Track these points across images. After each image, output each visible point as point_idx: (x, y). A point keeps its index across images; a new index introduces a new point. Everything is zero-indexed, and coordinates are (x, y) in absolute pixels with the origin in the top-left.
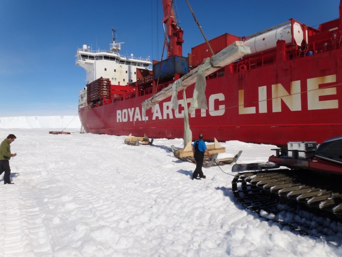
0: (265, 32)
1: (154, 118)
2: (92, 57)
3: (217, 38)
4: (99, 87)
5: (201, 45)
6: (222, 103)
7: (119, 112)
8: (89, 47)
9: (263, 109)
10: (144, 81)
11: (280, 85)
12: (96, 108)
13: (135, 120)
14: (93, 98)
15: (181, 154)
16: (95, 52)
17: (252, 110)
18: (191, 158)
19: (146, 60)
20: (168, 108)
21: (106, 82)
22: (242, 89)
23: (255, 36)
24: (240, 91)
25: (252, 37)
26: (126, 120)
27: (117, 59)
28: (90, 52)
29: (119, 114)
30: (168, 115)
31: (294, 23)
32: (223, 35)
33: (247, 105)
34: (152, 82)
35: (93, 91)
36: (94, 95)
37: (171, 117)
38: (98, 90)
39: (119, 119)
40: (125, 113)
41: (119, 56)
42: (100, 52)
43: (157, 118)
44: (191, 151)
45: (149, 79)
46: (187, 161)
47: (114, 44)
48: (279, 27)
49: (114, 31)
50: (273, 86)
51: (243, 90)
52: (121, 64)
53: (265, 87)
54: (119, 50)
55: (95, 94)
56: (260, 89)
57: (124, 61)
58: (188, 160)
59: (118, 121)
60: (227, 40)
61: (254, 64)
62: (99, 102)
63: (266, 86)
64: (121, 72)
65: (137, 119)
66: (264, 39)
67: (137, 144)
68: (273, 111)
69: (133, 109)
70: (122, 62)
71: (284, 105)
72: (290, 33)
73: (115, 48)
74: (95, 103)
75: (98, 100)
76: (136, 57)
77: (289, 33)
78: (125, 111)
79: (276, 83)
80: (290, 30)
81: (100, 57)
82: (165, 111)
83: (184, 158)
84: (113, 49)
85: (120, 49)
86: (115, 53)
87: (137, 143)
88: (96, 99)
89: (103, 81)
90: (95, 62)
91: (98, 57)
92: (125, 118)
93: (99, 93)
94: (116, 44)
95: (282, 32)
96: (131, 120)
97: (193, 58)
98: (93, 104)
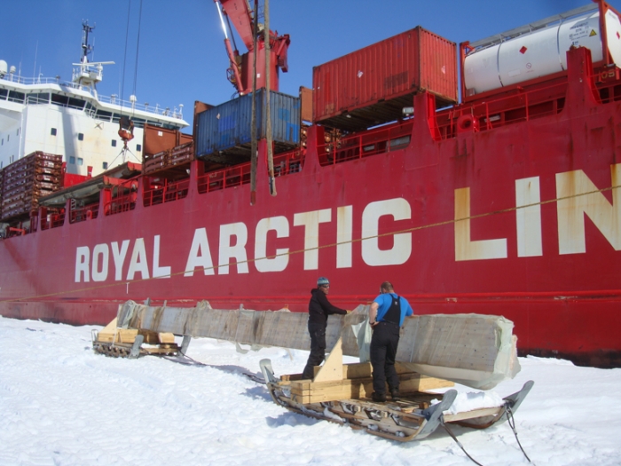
0: (524, 33)
1: (189, 272)
2: (17, 96)
3: (392, 39)
4: (30, 180)
5: (342, 58)
6: (402, 226)
7: (82, 251)
8: (13, 68)
9: (530, 244)
10: (166, 161)
11: (580, 176)
12: (15, 240)
13: (130, 276)
14: (10, 209)
15: (305, 393)
16: (28, 82)
17: (495, 249)
18: (338, 409)
19: (171, 115)
20: (233, 240)
21: (51, 164)
22: (464, 186)
23: (498, 42)
24: (458, 192)
25: (488, 45)
26: (101, 277)
27: (89, 106)
28: (15, 81)
29: (83, 257)
30: (233, 261)
31: (606, 11)
32: (408, 33)
33: (479, 233)
34: (188, 165)
35: (12, 189)
36: (13, 201)
37: (243, 268)
38: (27, 188)
39: (82, 273)
40: (101, 256)
41: (96, 98)
42: (43, 81)
43: (199, 270)
44: (342, 383)
45: (181, 155)
46: (323, 418)
47: (85, 64)
48: (565, 19)
49: (88, 29)
50: (560, 178)
51: (468, 189)
52: (99, 121)
53: (535, 182)
54: (96, 81)
55: (18, 197)
56: (521, 184)
57: (110, 114)
58: (327, 413)
59: (78, 279)
60: (421, 44)
61: (496, 118)
62: (27, 224)
63: (537, 178)
64: (97, 143)
65: (138, 274)
66: (523, 50)
67: (135, 352)
68: (562, 251)
69: (126, 243)
70: (104, 115)
71: (592, 232)
72: (598, 37)
73: (86, 75)
74: (15, 225)
75: (25, 216)
76: (144, 103)
77: (593, 34)
78: (102, 248)
79: (570, 167)
80: (597, 30)
81: (41, 98)
82: (225, 252)
83: (309, 407)
84: (82, 78)
85: (99, 78)
86: (85, 89)
87: (136, 347)
88: (18, 212)
89: (43, 160)
90: (25, 111)
91: (35, 95)
92: (100, 270)
93: (29, 195)
94: (91, 65)
95: (574, 31)
96: (118, 277)
97: (316, 97)
98: (8, 228)
